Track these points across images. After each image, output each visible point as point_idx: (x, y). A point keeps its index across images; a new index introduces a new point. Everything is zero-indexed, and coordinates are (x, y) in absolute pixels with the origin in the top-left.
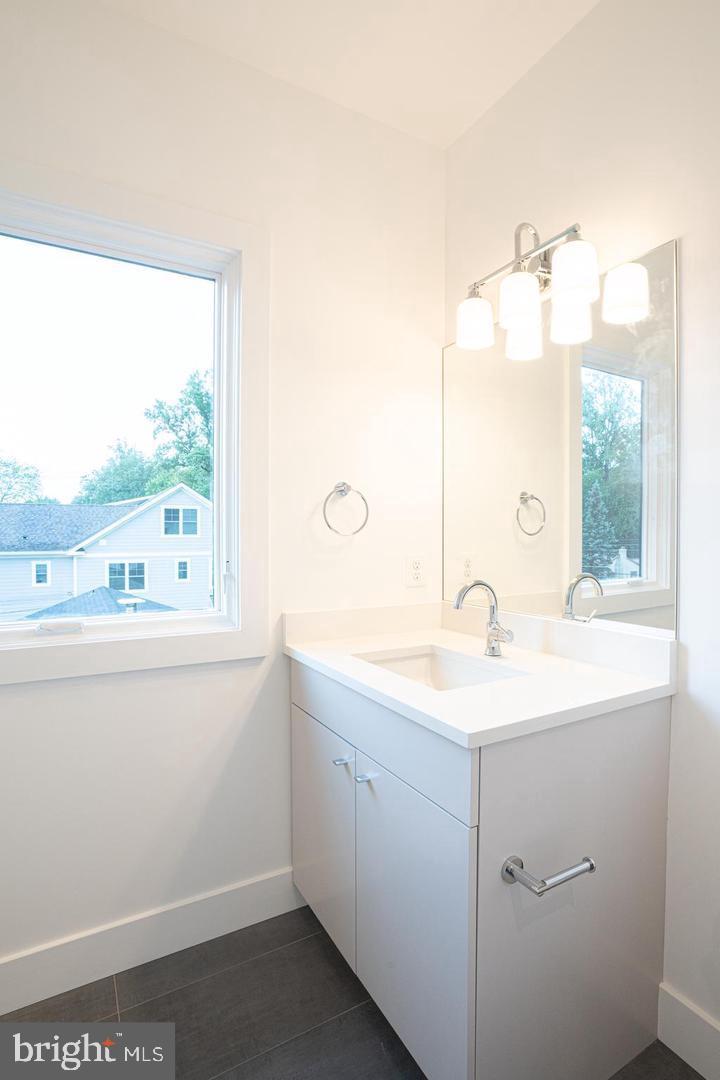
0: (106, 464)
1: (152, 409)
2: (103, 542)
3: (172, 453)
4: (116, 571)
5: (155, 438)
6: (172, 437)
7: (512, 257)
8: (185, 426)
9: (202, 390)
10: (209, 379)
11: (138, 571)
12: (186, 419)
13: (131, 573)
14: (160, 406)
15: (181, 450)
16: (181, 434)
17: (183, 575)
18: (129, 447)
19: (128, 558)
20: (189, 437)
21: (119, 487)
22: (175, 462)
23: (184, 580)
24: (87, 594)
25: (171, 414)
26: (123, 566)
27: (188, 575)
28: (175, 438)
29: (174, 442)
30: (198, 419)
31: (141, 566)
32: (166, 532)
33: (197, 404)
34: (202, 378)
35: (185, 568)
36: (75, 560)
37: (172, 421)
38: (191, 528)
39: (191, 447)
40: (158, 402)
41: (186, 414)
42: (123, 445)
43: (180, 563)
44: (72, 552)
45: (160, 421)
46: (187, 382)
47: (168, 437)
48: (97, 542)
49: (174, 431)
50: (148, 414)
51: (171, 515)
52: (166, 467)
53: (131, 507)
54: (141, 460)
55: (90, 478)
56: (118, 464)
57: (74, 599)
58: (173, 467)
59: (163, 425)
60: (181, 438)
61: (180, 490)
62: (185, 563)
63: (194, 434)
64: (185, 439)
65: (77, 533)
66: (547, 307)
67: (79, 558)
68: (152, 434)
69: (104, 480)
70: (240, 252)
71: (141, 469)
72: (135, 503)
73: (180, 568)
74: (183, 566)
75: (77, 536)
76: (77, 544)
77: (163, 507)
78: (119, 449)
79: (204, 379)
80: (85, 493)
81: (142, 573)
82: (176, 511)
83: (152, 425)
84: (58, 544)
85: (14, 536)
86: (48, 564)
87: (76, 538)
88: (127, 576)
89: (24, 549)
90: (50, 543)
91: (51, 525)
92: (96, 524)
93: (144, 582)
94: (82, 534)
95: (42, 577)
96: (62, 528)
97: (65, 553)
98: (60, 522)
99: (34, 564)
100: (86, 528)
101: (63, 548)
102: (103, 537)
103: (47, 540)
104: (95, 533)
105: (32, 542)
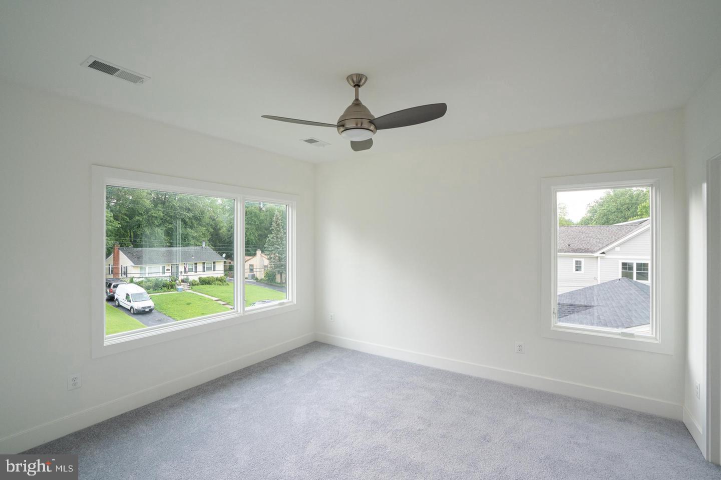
2: (617, 249)
4: (627, 267)
11: (643, 268)
13: (637, 269)
19: (635, 259)
26: (632, 264)
31: (646, 265)
36: (599, 259)
44: (597, 254)
65: (600, 243)
67: (602, 258)
76: (600, 249)
81: (646, 269)
84: (588, 249)
85: (563, 244)
86: (582, 260)
87: (599, 246)
88: (635, 271)
89: (569, 252)
90: (583, 248)
91: (583, 238)
92: (612, 237)
93: (648, 276)
94: (603, 244)
95: (578, 268)
96: (590, 240)
97: (593, 254)
98: (588, 237)
99: (574, 260)
100: (606, 240)
101: (592, 252)
102: (618, 246)
103: (581, 247)
104: (611, 243)
105: (573, 247)
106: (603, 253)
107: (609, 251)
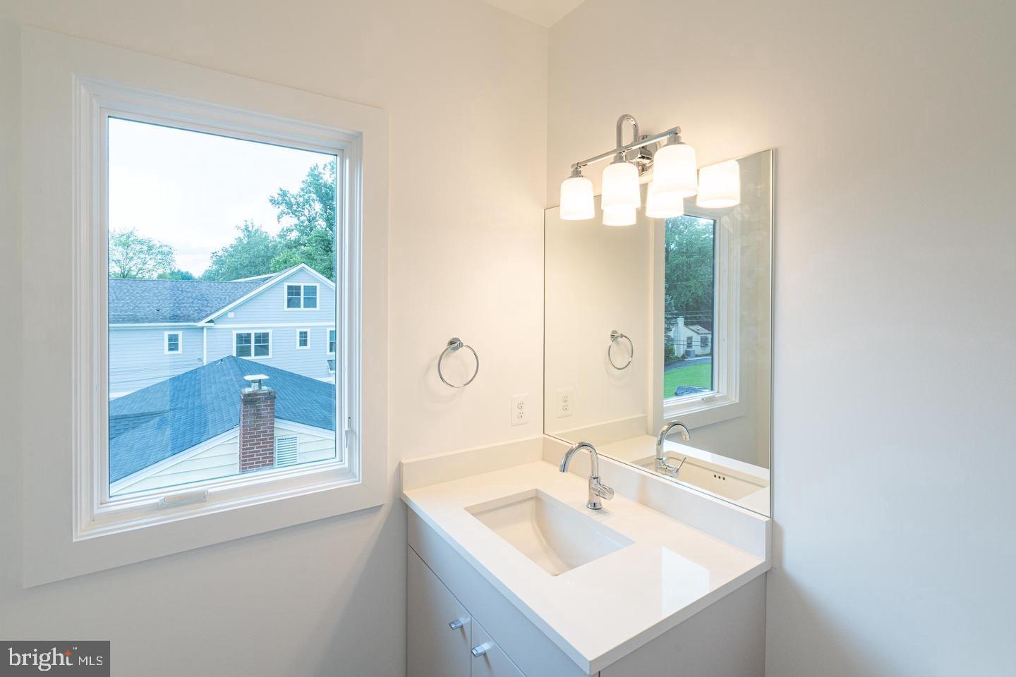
0: (234, 242)
1: (276, 196)
2: (231, 315)
3: (294, 235)
4: (243, 339)
5: (279, 221)
6: (294, 221)
7: (615, 147)
8: (306, 212)
9: (321, 181)
10: (328, 172)
11: (262, 339)
12: (307, 206)
13: (257, 341)
14: (284, 194)
15: (302, 232)
16: (303, 218)
17: (304, 343)
18: (256, 228)
19: (253, 328)
20: (309, 221)
21: (246, 262)
22: (297, 243)
23: (305, 347)
24: (216, 362)
25: (293, 201)
26: (249, 335)
27: (308, 343)
28: (297, 222)
29: (296, 225)
30: (318, 206)
31: (266, 335)
32: (289, 306)
33: (316, 193)
34: (321, 170)
35: (306, 337)
36: (205, 330)
37: (294, 207)
38: (311, 302)
39: (311, 230)
40: (281, 190)
41: (307, 201)
42: (250, 226)
43: (301, 333)
44: (202, 323)
45: (283, 207)
46: (307, 174)
47: (290, 221)
48: (226, 314)
49: (296, 215)
50: (273, 201)
51: (293, 291)
52: (289, 247)
53: (257, 283)
54: (266, 238)
55: (219, 254)
56: (245, 242)
57: (204, 367)
58: (295, 247)
59: (286, 210)
60: (303, 222)
61: (302, 270)
62: (306, 333)
63: (314, 218)
64: (307, 223)
65: (207, 306)
66: (644, 188)
67: (209, 328)
68: (276, 218)
69: (232, 256)
70: (361, 134)
71: (267, 247)
72: (261, 279)
73: (300, 337)
74: (304, 335)
75: (207, 309)
76: (207, 316)
77: (286, 284)
78: (247, 229)
79: (323, 171)
80: (215, 267)
81: (267, 341)
82: (299, 288)
83: (277, 211)
84: (189, 316)
85: (148, 309)
86: (180, 333)
87: (206, 311)
88: (253, 344)
89: (156, 321)
90: (182, 315)
91: (183, 299)
92: (225, 298)
93: (268, 349)
94: (211, 307)
95: (173, 345)
96: (193, 302)
97: (195, 324)
98: (191, 297)
99: (167, 334)
100: (216, 302)
101: (194, 321)
102: (231, 311)
103: (179, 312)
104: (223, 307)
105: (165, 314)
106: (211, 321)
107: (219, 318)
